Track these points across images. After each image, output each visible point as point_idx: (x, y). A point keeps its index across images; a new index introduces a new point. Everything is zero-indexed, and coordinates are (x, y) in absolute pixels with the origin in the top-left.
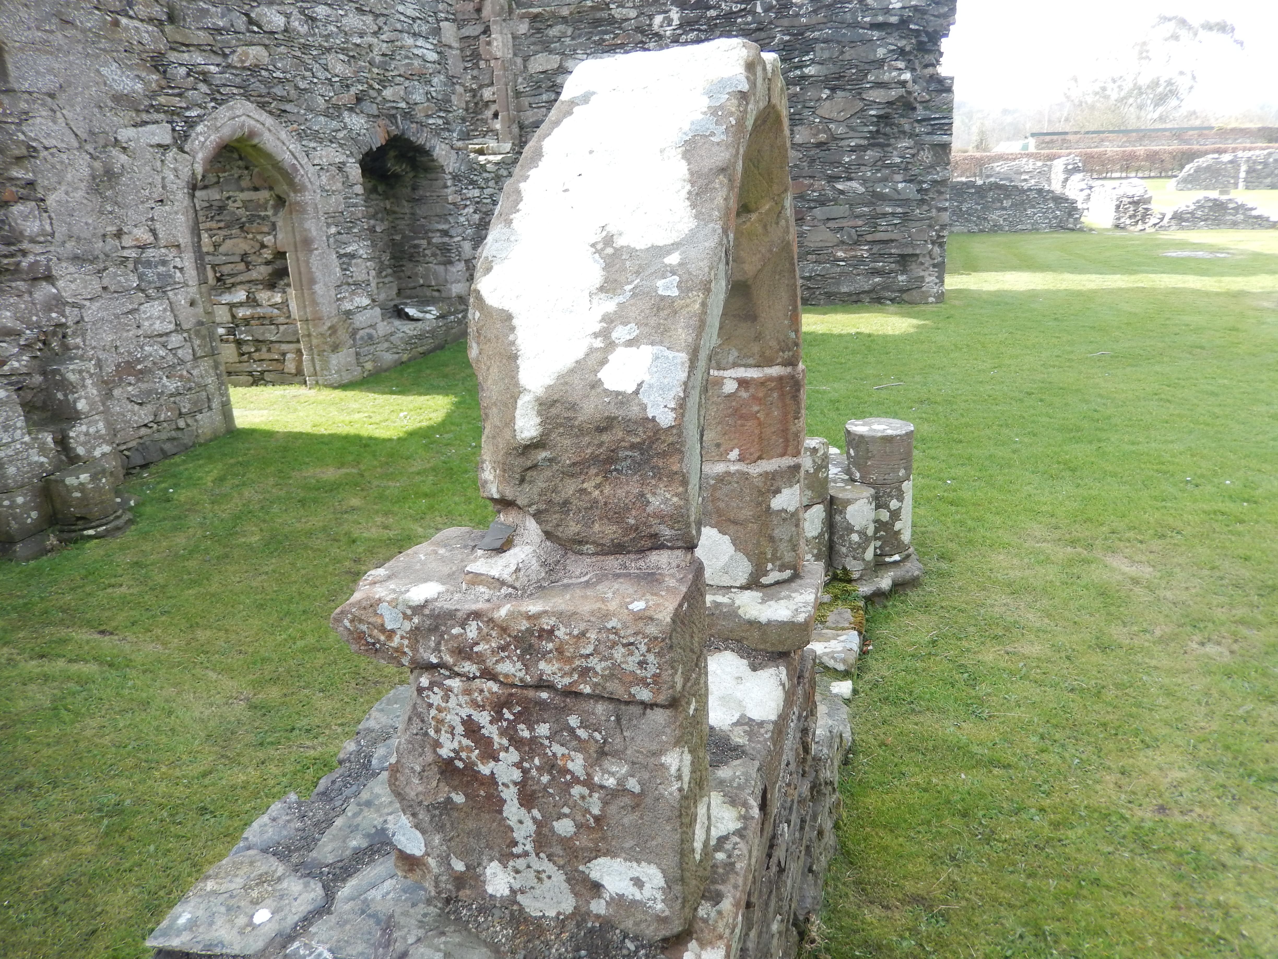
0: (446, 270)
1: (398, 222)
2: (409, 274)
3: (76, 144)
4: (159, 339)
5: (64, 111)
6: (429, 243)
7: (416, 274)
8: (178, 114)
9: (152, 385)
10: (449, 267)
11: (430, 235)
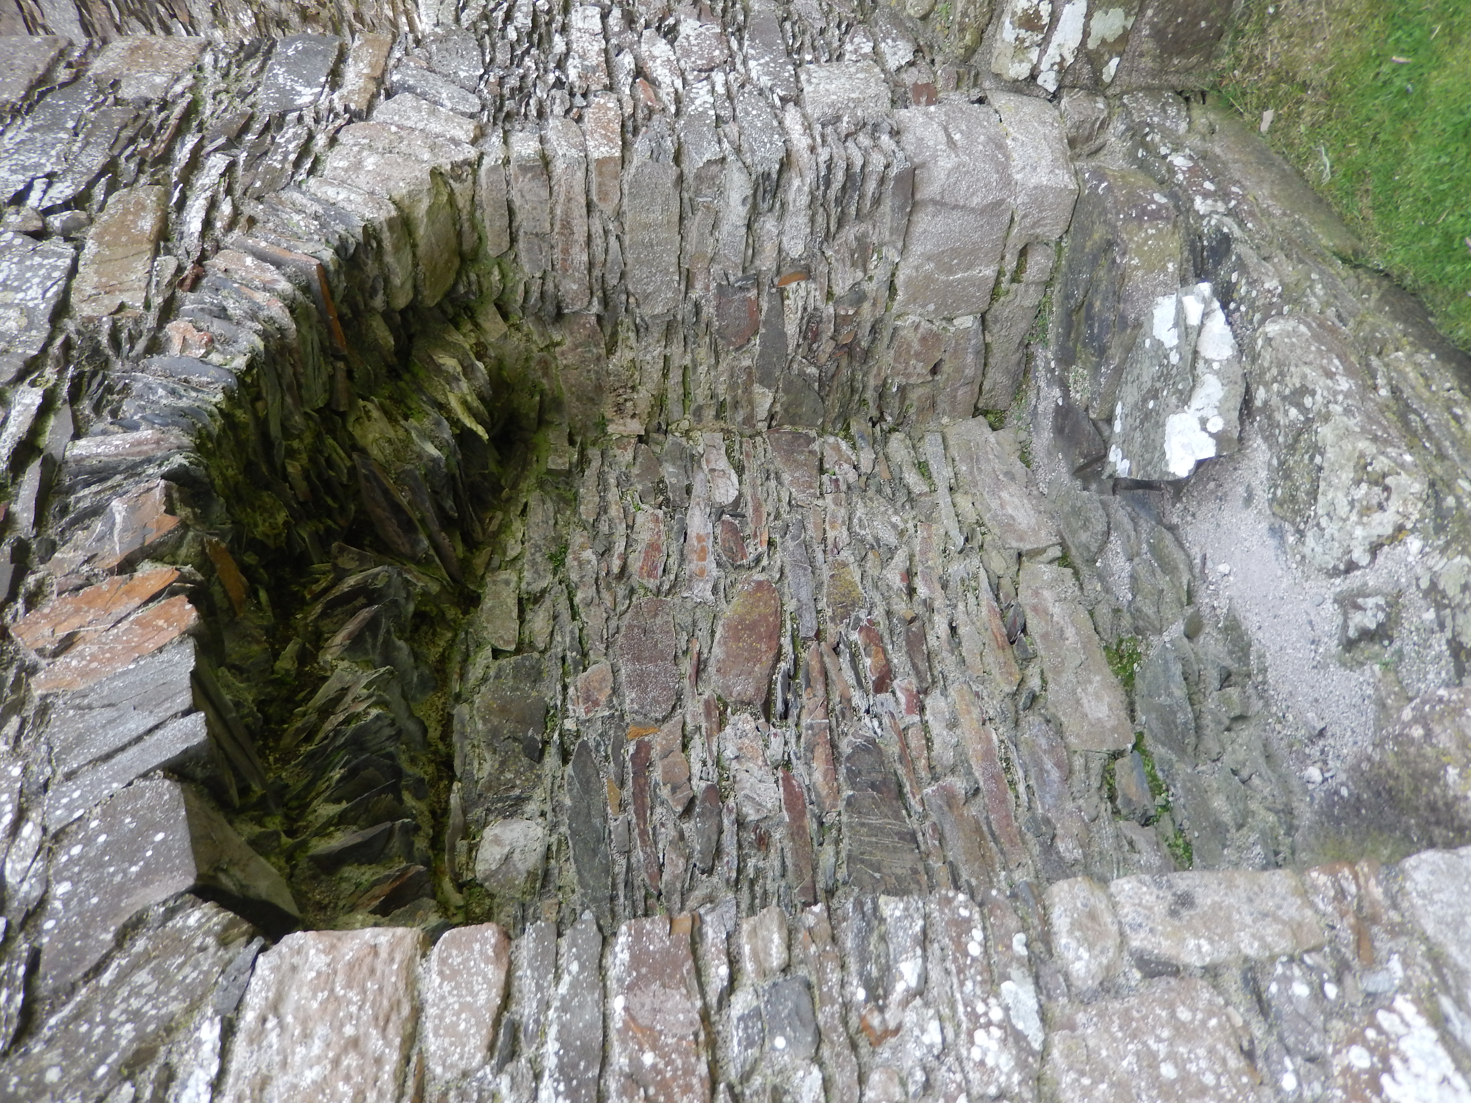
0: (939, 204)
1: (700, 395)
2: (921, 368)
6: (807, 274)
7: (930, 340)
10: (927, 191)
11: (766, 263)
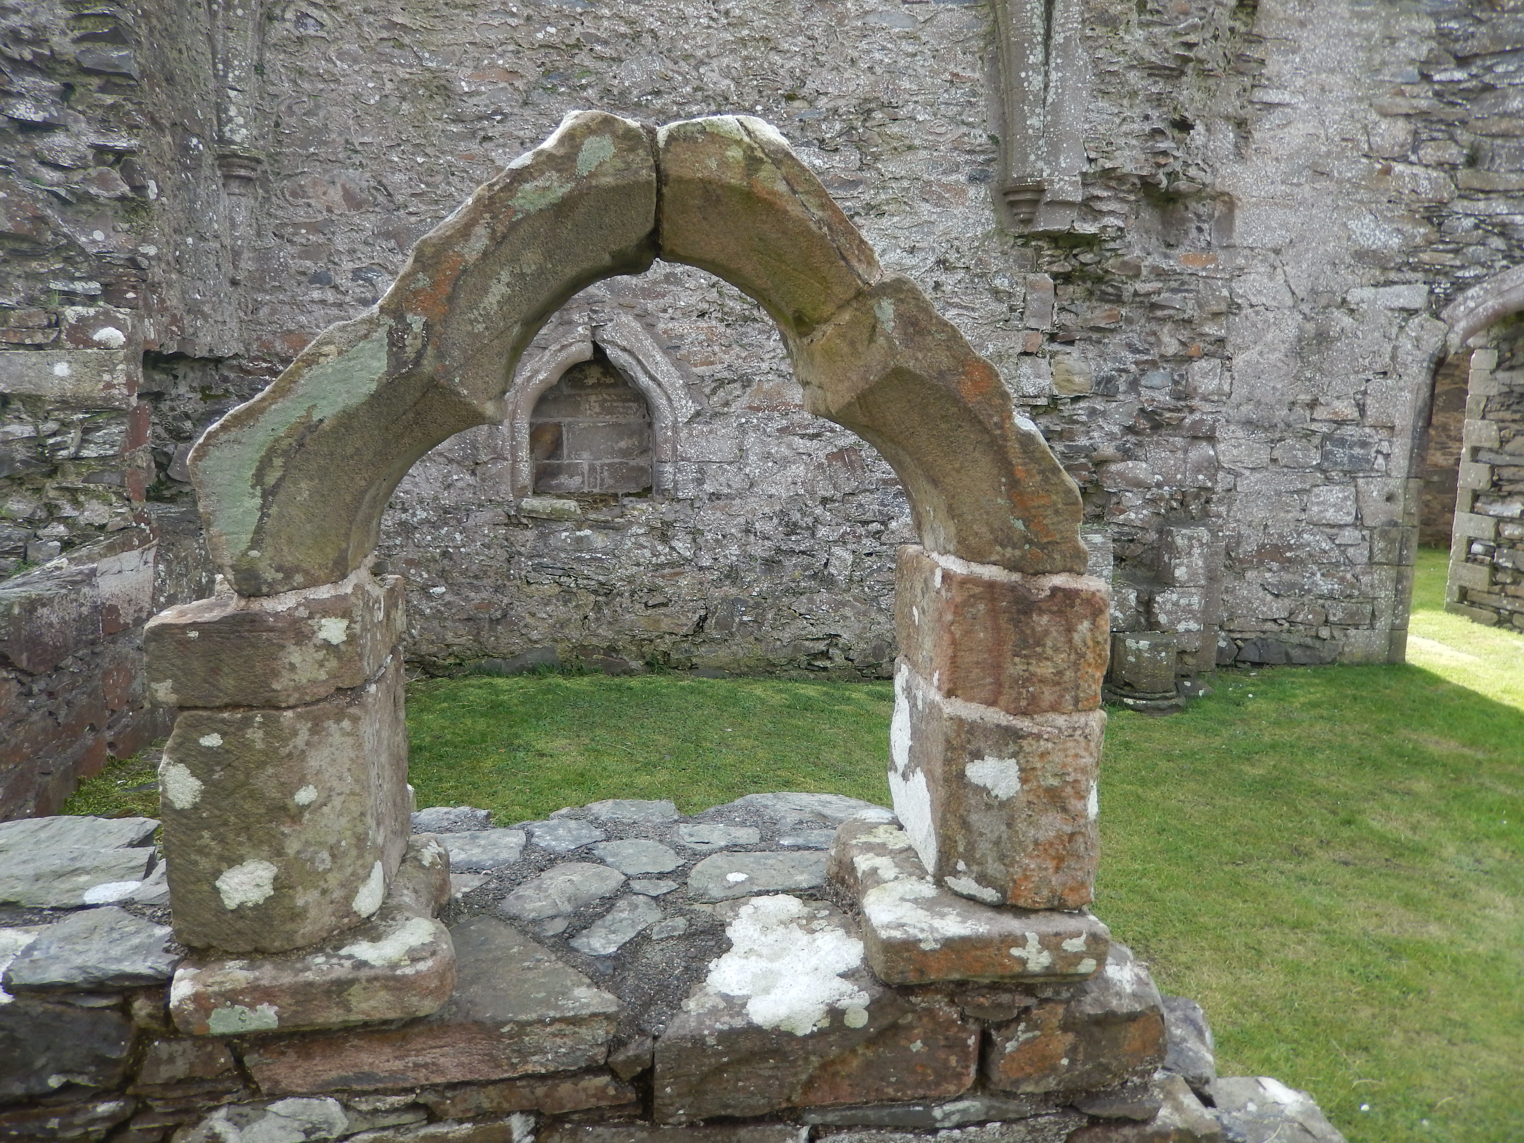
3: (1290, 302)
4: (1328, 530)
5: (1286, 268)
8: (1446, 274)
9: (1299, 579)
